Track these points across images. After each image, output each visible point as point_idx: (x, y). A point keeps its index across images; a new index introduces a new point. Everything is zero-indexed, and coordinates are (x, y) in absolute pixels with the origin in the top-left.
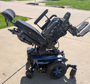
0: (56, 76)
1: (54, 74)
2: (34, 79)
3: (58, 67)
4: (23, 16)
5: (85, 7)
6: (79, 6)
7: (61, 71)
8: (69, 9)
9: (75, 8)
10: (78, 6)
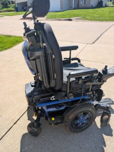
0: (80, 128)
1: (77, 125)
2: (43, 136)
3: (82, 113)
4: (17, 35)
5: (99, 17)
6: (91, 16)
7: (88, 119)
8: (78, 21)
9: (86, 19)
10: (89, 16)
